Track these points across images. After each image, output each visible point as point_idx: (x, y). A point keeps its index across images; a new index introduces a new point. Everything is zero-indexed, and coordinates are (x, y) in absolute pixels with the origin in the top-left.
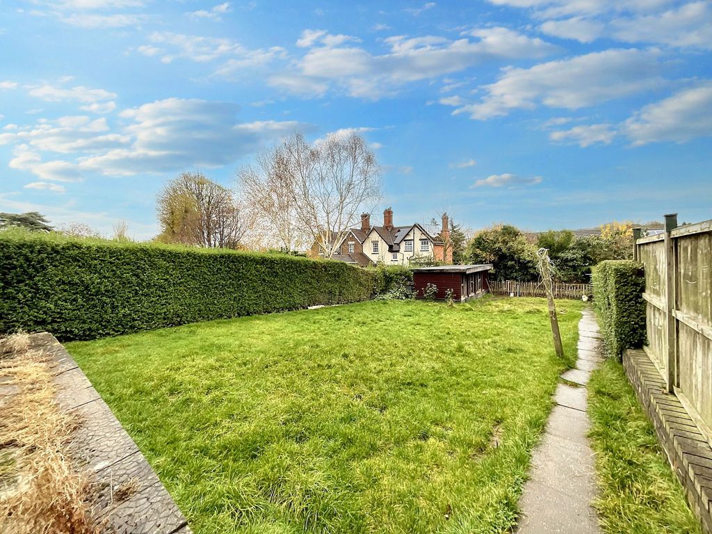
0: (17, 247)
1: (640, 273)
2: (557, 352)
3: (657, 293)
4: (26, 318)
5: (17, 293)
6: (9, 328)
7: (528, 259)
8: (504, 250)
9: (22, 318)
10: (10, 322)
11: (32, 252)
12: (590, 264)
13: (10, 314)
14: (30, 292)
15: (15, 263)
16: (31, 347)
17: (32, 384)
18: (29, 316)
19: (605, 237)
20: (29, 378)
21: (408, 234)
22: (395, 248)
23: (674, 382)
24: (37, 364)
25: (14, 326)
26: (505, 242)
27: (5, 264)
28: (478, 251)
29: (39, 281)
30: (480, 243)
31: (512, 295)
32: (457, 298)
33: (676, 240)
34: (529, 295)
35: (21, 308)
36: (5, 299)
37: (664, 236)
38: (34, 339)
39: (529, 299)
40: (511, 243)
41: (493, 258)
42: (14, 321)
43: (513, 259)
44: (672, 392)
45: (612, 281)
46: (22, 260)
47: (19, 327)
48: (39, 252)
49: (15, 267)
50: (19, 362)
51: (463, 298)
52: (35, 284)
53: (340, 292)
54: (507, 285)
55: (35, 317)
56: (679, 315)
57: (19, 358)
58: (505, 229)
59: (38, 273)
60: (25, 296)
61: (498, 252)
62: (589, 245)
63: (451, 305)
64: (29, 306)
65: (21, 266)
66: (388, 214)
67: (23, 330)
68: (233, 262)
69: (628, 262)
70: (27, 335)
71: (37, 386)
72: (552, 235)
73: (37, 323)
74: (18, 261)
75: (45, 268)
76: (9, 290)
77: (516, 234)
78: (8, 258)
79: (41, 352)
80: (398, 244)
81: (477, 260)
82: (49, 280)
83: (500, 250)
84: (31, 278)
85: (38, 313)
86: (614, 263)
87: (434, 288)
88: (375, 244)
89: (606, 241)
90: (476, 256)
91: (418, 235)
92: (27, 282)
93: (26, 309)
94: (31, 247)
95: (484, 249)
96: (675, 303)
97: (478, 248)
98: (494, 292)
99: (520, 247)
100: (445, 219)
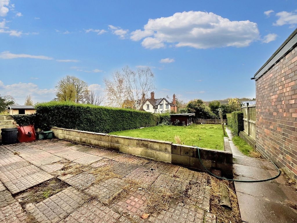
1: (242, 114)
2: (224, 134)
3: (246, 118)
7: (206, 111)
8: (198, 108)
12: (226, 113)
19: (230, 104)
21: (161, 102)
22: (156, 107)
23: (249, 134)
26: (199, 106)
28: (190, 109)
30: (190, 106)
31: (202, 123)
32: (186, 124)
33: (249, 108)
34: (207, 123)
37: (247, 107)
39: (208, 125)
40: (201, 106)
41: (195, 111)
43: (201, 111)
44: (249, 136)
45: (237, 116)
51: (188, 125)
53: (149, 123)
54: (200, 120)
56: (249, 121)
58: (198, 101)
61: (196, 109)
62: (225, 107)
63: (185, 127)
66: (152, 94)
68: (122, 112)
69: (240, 112)
72: (213, 103)
74: (77, 112)
77: (202, 103)
80: (157, 106)
81: (189, 112)
83: (197, 108)
86: (237, 112)
87: (179, 121)
88: (148, 106)
89: (230, 105)
90: (189, 110)
91: (164, 102)
95: (192, 108)
96: (249, 119)
97: (189, 107)
98: (196, 123)
99: (204, 107)
100: (174, 96)
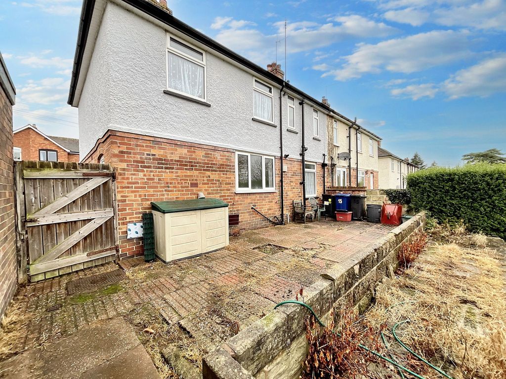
0: (482, 176)
4: (485, 224)
5: (480, 207)
6: (473, 229)
9: (483, 224)
10: (474, 225)
11: (491, 179)
13: (474, 220)
14: (489, 207)
15: (480, 187)
16: (488, 246)
17: (488, 271)
18: (487, 224)
20: (486, 266)
24: (492, 259)
25: (477, 228)
27: (473, 187)
29: (496, 200)
35: (482, 217)
36: (472, 210)
38: (490, 241)
42: (477, 225)
46: (484, 184)
47: (480, 230)
48: (497, 179)
49: (479, 190)
50: (479, 253)
52: (493, 202)
55: (491, 225)
57: (479, 250)
59: (496, 194)
60: (485, 210)
64: (488, 217)
65: (484, 189)
67: (483, 232)
70: (486, 237)
71: (492, 274)
73: (493, 230)
74: (481, 185)
75: (501, 191)
76: (475, 205)
78: (476, 183)
79: (495, 251)
82: (504, 199)
84: (490, 197)
85: (494, 222)
92: (487, 200)
93: (486, 218)
94: (491, 175)
